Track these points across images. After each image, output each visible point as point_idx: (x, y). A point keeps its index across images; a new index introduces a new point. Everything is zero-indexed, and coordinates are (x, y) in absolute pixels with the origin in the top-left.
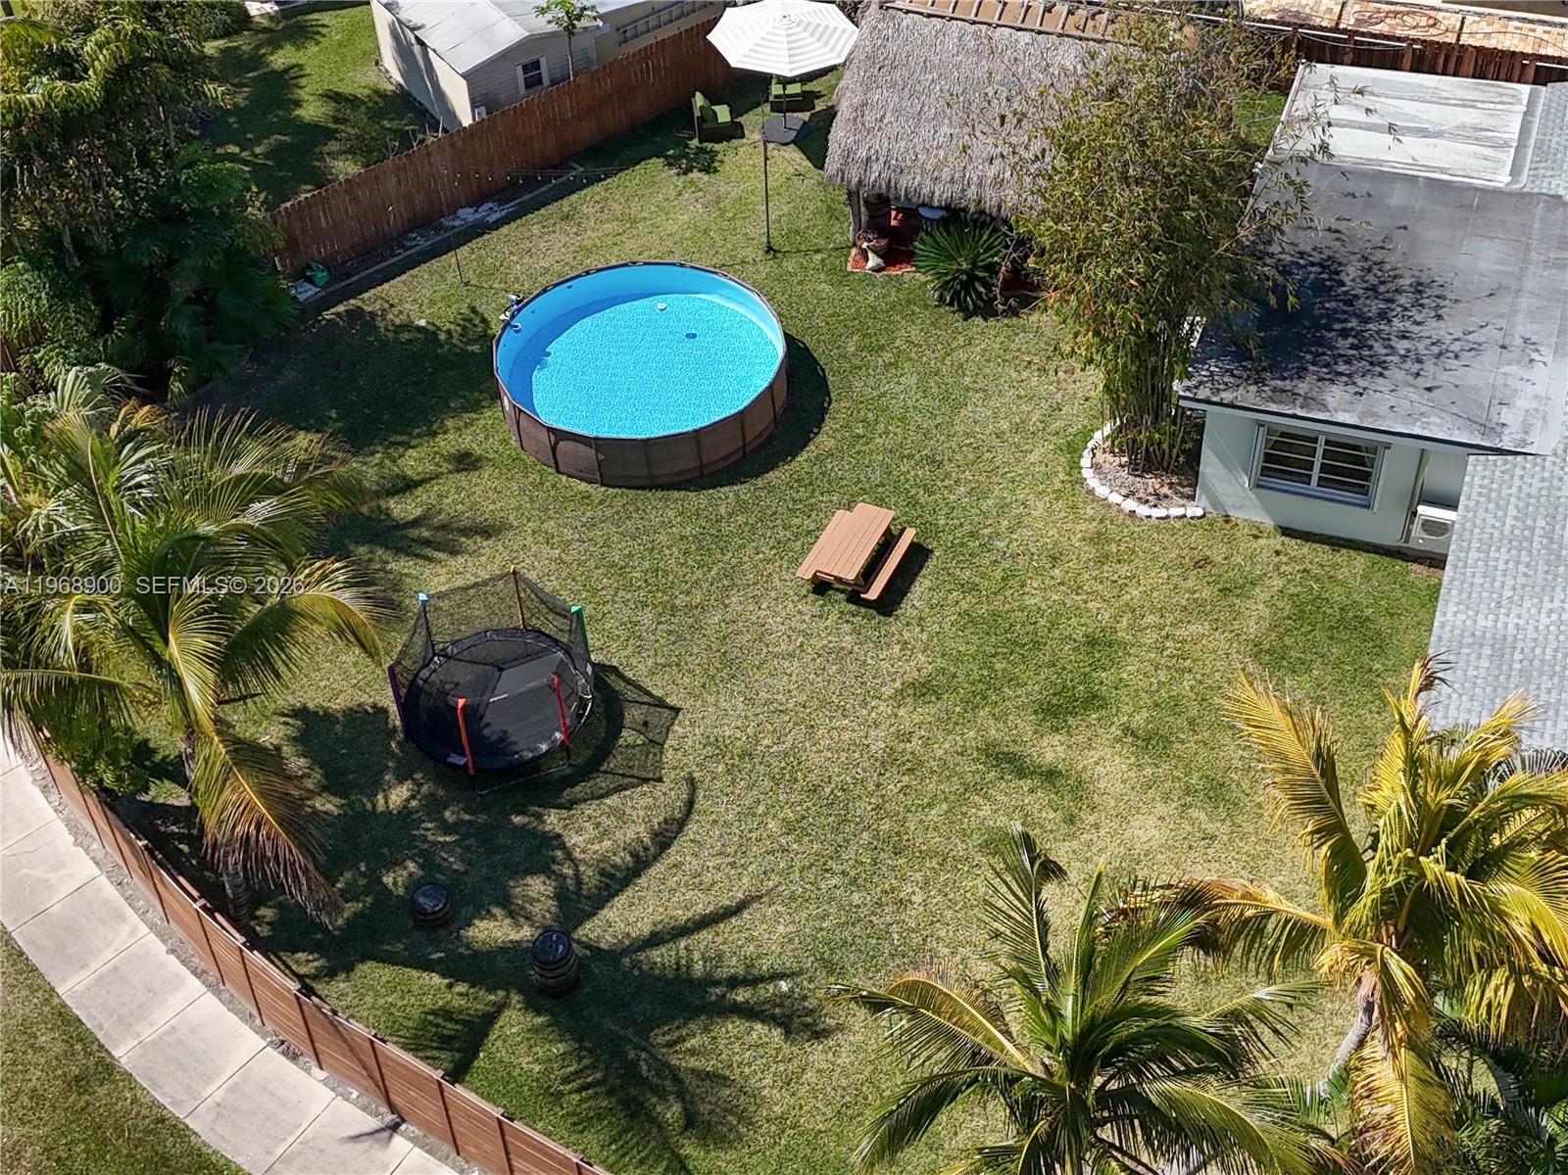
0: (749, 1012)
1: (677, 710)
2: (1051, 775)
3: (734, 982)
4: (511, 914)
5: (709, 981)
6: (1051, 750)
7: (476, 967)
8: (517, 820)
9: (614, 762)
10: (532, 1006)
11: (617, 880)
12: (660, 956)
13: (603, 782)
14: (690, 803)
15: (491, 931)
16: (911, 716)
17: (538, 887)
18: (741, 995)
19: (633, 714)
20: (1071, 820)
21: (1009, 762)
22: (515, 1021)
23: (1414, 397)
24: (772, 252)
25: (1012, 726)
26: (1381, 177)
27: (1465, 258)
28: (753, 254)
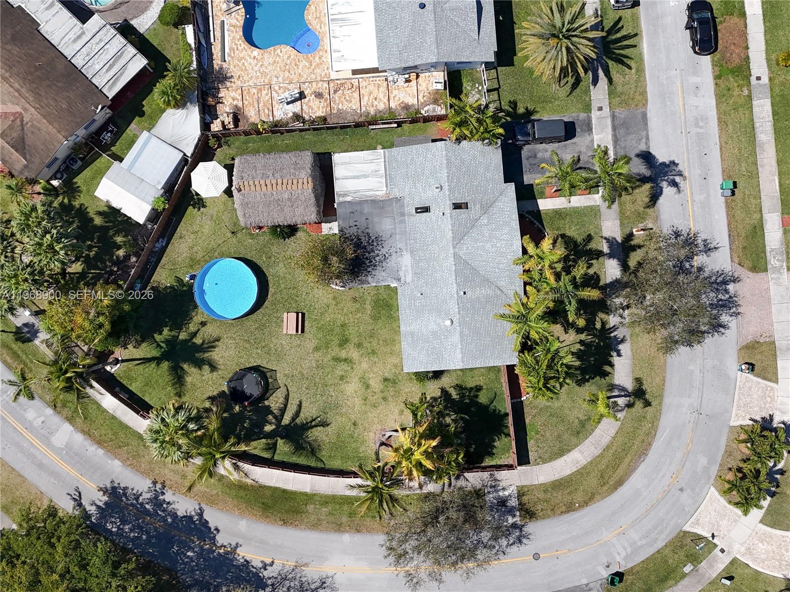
0: (316, 426)
1: (276, 371)
2: (346, 360)
3: (311, 422)
4: (270, 424)
5: (307, 423)
6: (343, 354)
7: (268, 436)
8: (260, 405)
9: (271, 387)
10: (282, 438)
11: (283, 411)
12: (298, 421)
13: (271, 392)
14: (288, 390)
15: (268, 428)
16: (317, 355)
17: (271, 417)
18: (313, 423)
19: (268, 375)
20: (352, 368)
21: (337, 360)
22: (280, 442)
23: (384, 274)
24: (233, 233)
25: (335, 351)
26: (361, 203)
27: (384, 226)
28: (229, 235)
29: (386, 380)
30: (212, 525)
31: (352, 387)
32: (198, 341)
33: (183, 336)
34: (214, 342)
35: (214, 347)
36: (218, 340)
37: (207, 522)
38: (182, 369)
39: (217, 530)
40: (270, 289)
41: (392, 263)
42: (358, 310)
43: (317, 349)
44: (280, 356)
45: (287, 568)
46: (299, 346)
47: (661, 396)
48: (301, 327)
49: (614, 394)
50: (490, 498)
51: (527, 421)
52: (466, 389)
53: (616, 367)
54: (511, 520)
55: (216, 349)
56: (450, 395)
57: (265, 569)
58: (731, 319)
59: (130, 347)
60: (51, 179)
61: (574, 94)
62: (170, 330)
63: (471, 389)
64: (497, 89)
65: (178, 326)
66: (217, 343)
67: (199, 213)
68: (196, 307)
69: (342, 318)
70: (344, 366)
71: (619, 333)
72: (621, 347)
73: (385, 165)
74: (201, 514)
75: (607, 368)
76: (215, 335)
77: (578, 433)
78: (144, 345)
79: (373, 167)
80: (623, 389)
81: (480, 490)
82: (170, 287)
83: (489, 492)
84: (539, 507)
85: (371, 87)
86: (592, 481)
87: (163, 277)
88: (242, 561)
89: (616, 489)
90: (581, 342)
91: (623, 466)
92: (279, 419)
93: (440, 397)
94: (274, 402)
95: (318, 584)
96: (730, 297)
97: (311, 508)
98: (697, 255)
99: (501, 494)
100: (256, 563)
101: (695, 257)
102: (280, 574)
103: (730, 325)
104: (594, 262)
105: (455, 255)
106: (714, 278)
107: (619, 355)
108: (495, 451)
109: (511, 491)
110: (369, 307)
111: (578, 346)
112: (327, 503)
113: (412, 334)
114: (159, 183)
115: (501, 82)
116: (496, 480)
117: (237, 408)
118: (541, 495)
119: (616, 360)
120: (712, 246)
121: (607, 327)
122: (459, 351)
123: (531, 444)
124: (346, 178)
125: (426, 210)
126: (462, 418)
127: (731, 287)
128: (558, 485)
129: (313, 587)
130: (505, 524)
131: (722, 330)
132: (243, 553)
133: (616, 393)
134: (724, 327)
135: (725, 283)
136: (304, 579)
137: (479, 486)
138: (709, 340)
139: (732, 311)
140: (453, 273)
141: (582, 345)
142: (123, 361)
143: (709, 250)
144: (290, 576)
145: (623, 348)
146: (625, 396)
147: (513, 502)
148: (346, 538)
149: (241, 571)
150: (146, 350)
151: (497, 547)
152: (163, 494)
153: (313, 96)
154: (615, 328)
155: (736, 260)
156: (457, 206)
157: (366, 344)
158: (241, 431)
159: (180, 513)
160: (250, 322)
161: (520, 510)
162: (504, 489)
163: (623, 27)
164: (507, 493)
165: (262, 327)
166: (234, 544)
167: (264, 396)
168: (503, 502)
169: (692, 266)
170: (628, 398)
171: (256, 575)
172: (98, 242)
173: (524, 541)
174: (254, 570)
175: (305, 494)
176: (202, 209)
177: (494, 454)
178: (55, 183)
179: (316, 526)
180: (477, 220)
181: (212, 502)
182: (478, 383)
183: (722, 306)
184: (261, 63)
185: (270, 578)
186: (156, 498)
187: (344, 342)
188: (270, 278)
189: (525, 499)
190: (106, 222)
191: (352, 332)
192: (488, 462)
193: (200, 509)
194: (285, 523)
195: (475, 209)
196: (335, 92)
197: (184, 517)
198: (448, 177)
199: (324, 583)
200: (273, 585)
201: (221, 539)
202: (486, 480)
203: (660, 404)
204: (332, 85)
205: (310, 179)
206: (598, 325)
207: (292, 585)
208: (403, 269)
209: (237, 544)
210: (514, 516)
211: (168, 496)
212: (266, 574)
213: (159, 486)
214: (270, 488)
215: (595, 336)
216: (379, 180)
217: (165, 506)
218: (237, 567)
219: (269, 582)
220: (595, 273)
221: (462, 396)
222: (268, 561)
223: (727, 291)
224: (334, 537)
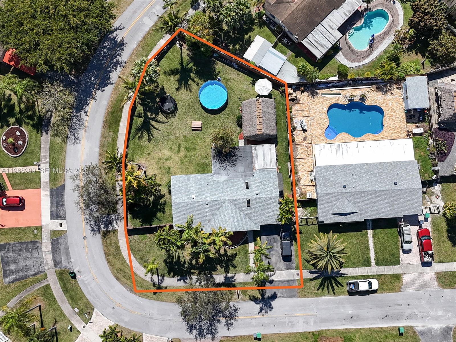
0: (149, 136)
1: (175, 118)
2: (179, 150)
3: (151, 134)
4: (151, 115)
5: (150, 132)
6: (182, 149)
7: (145, 114)
8: (159, 111)
9: (167, 115)
10: (144, 120)
11: (157, 121)
12: (151, 127)
13: (165, 115)
14: (166, 123)
15: (149, 114)
16: (182, 137)
17: (154, 115)
18: (150, 135)
19: (173, 114)
20: (175, 153)
21: (180, 146)
22: (142, 120)
23: (217, 167)
24: (240, 98)
25: (183, 145)
26: (252, 157)
27: (240, 167)
28: (239, 97)
29: (169, 168)
30: (105, 88)
31: (166, 153)
32: (190, 82)
33: (192, 75)
34: (189, 89)
35: (187, 89)
36: (190, 91)
37: (107, 86)
38: (177, 75)
39: (103, 91)
40: (213, 115)
41: (223, 171)
42: (202, 156)
43: (185, 137)
44: (182, 119)
45: (84, 122)
46: (186, 128)
47: (158, 300)
48: (195, 129)
49: (160, 277)
50: (113, 217)
51: (148, 235)
52: (164, 206)
53: (173, 278)
54: (102, 226)
55: (185, 91)
56: (161, 199)
57: (84, 112)
58: (194, 335)
59: (188, 52)
60: (266, 15)
61: (305, 262)
62: (195, 70)
63: (164, 209)
64: (307, 224)
65: (197, 73)
66: (189, 91)
67: (249, 83)
68: (205, 81)
69: (198, 149)
70: (176, 149)
71: (188, 280)
72: (182, 281)
73: (269, 169)
74: (110, 83)
75: (172, 274)
76: (193, 90)
77: (142, 259)
78: (189, 58)
79: (268, 163)
80: (162, 282)
81: (117, 212)
82: (215, 70)
83: (115, 216)
84: (108, 240)
85: (308, 164)
86: (119, 266)
87: (219, 66)
88: (89, 102)
89: (115, 277)
90: (185, 262)
91: (125, 280)
92: (154, 119)
93: (160, 194)
94: (161, 117)
95: (76, 136)
96: (205, 336)
97: (111, 133)
98: (226, 319)
99: (115, 222)
100: (87, 108)
101: (224, 319)
102: (82, 119)
103: (191, 335)
104: (223, 269)
105: (225, 200)
106: (214, 327)
107: (178, 280)
108: (135, 219)
109: (116, 227)
110: (204, 161)
111: (183, 260)
112: (113, 141)
113: (189, 180)
114: (262, 64)
115: (311, 226)
116: (121, 220)
117: (158, 100)
118: (113, 241)
119: (176, 278)
120: (230, 327)
121: (192, 275)
122: (180, 201)
123: (137, 237)
124: (263, 150)
125: (247, 187)
126: (150, 204)
127: (209, 336)
128: (118, 249)
129: (76, 134)
130: (101, 223)
131: (189, 331)
132: (92, 102)
133: (160, 278)
134: (190, 332)
135: (212, 333)
136: (79, 130)
137: (118, 212)
138: (184, 324)
139: (198, 336)
140: (217, 199)
141: (183, 263)
142: (181, 48)
143: (228, 326)
144: (81, 124)
145: (182, 283)
146: (159, 282)
147: (110, 228)
148: (97, 150)
149: (84, 102)
150: (186, 58)
151: (90, 220)
152: (120, 66)
153: (305, 136)
154: (191, 279)
155: (222, 339)
156: (248, 202)
157: (186, 159)
158: (148, 102)
159: (111, 74)
160: (198, 105)
161: (107, 231)
162: (117, 223)
163: (338, 287)
164: (115, 225)
165: (195, 112)
166: (96, 98)
167: (163, 112)
168: (111, 223)
169: (220, 317)
170: (157, 284)
171: (82, 108)
172: (236, 37)
173: (92, 232)
174: (84, 107)
175: (118, 131)
176: (251, 84)
177: (133, 219)
178: (264, 18)
179: (103, 135)
180: (242, 211)
181: (116, 89)
182: (166, 212)
183: (200, 331)
184: (320, 112)
185: (80, 114)
186: (119, 63)
187: (188, 149)
188: (218, 115)
189: (112, 233)
190: (246, 41)
191: (193, 153)
192: (130, 216)
193: (113, 83)
194: (105, 121)
195: (247, 210)
196: (307, 147)
197: (109, 76)
198: (262, 198)
199: (77, 139)
200: (77, 116)
201: (99, 92)
202: (121, 215)
203: (154, 299)
204: (310, 145)
205: (262, 133)
206: (192, 271)
207: (77, 125)
208: (220, 176)
209: (96, 100)
210: (104, 228)
211: (119, 69)
212: (82, 113)
213: (124, 65)
214: (121, 115)
215: (187, 269)
216: (262, 166)
217: (115, 67)
218: (86, 100)
219: (79, 114)
220: (218, 269)
221: (160, 204)
222: (88, 114)
223: (208, 334)
224: (98, 144)
